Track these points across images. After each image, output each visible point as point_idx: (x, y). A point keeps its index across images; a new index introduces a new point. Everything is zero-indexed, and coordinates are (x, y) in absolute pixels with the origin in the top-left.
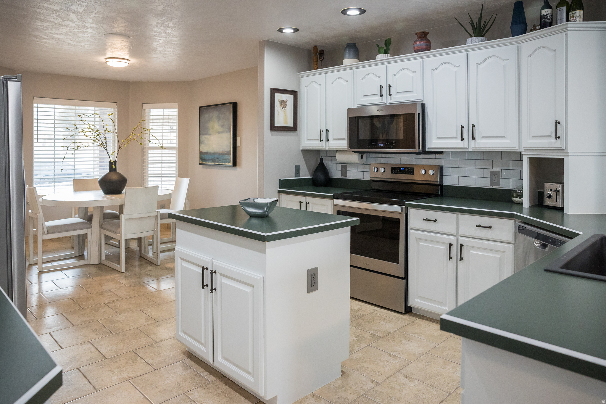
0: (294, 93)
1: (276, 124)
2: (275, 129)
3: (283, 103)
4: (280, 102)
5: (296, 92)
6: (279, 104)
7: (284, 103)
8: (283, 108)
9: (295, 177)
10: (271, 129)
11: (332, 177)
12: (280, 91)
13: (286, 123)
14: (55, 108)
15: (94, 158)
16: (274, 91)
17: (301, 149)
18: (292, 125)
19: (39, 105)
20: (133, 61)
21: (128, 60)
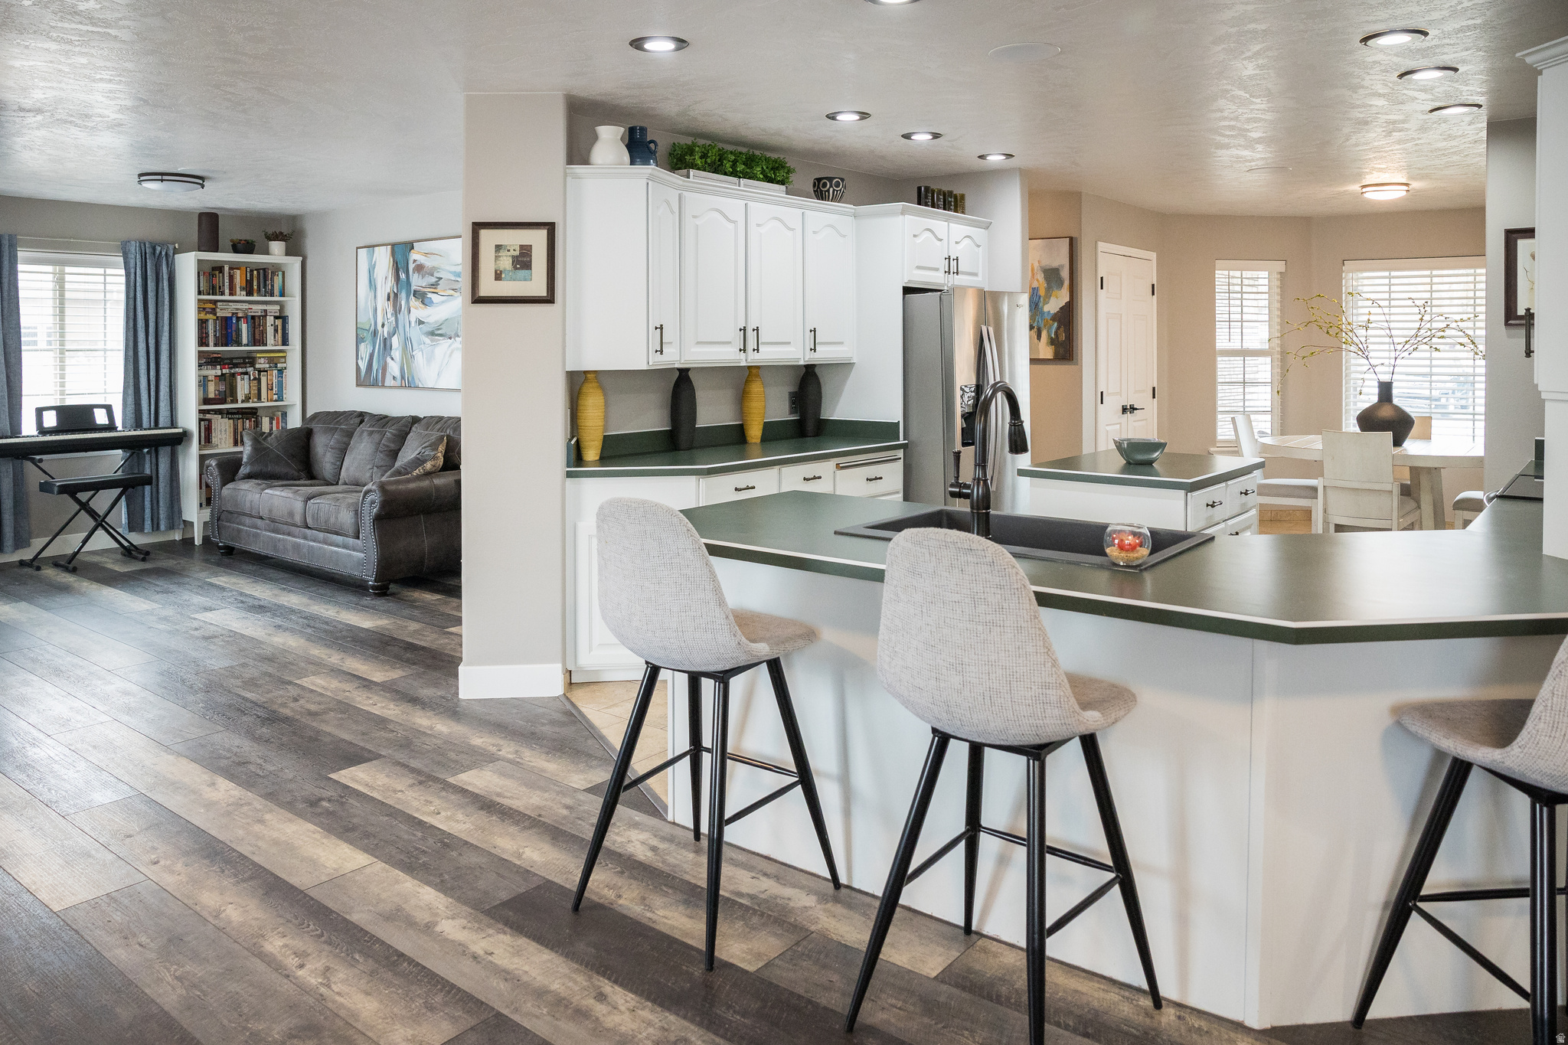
2: (1514, 322)
10: (1507, 324)
16: (1511, 235)
20: (1415, 185)
21: (1407, 185)
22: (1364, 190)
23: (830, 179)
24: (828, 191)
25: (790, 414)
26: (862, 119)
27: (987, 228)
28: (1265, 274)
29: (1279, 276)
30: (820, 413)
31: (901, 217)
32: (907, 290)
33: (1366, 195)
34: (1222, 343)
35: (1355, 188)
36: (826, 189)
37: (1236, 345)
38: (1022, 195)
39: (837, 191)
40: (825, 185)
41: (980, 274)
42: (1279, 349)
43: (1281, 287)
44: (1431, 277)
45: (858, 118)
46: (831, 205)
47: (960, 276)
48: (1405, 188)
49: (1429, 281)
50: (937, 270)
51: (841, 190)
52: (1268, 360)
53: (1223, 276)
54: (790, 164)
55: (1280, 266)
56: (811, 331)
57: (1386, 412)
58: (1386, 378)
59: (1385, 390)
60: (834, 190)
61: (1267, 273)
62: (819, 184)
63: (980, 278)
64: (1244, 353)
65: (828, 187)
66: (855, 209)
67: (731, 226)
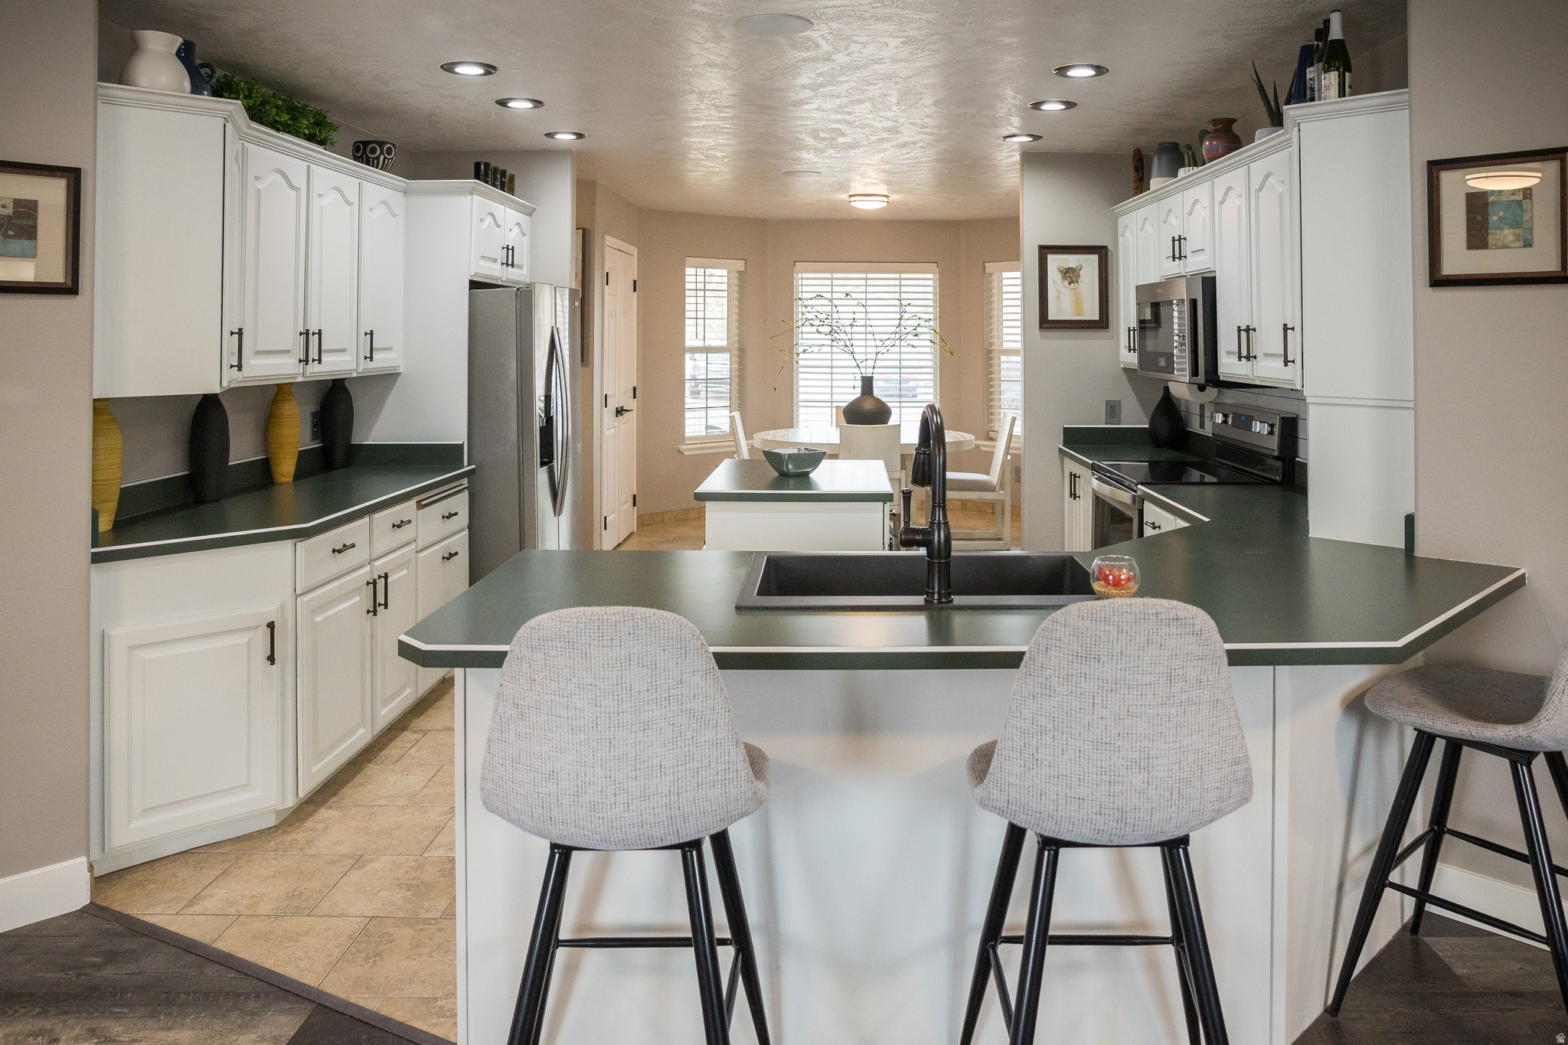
0: (1101, 252)
1: (1052, 315)
2: (1047, 325)
3: (1070, 275)
4: (1061, 271)
5: (1105, 248)
6: (1059, 276)
7: (1073, 272)
8: (1069, 284)
9: (1106, 424)
10: (1041, 327)
11: (1194, 431)
12: (1061, 250)
13: (1079, 312)
14: (832, 279)
15: (900, 368)
16: (1045, 251)
17: (1122, 366)
18: (1095, 316)
19: (804, 275)
20: (894, 197)
21: (887, 196)
22: (852, 199)
23: (381, 144)
24: (378, 158)
25: (313, 440)
26: (487, 73)
27: (530, 215)
28: (725, 272)
29: (738, 275)
30: (351, 436)
31: (469, 197)
32: (474, 285)
33: (853, 204)
34: (690, 341)
35: (845, 196)
36: (374, 156)
37: (699, 343)
38: (573, 181)
39: (389, 159)
40: (373, 151)
41: (525, 267)
42: (737, 346)
43: (739, 286)
44: (866, 279)
45: (482, 72)
46: (379, 174)
47: (514, 270)
48: (886, 199)
49: (864, 284)
50: (495, 261)
51: (392, 159)
52: (727, 356)
53: (692, 275)
54: (331, 118)
55: (740, 265)
56: (366, 334)
57: (868, 405)
58: (869, 372)
59: (867, 384)
60: (385, 158)
61: (726, 271)
62: (365, 149)
63: (524, 271)
64: (707, 350)
65: (378, 153)
66: (407, 183)
67: (293, 194)
